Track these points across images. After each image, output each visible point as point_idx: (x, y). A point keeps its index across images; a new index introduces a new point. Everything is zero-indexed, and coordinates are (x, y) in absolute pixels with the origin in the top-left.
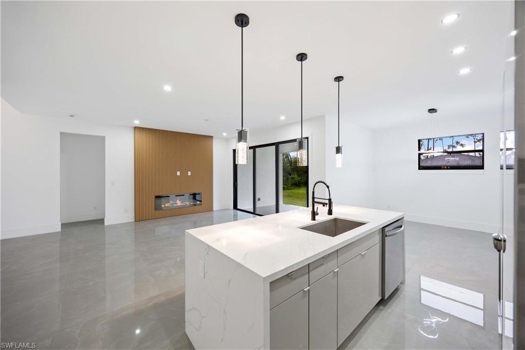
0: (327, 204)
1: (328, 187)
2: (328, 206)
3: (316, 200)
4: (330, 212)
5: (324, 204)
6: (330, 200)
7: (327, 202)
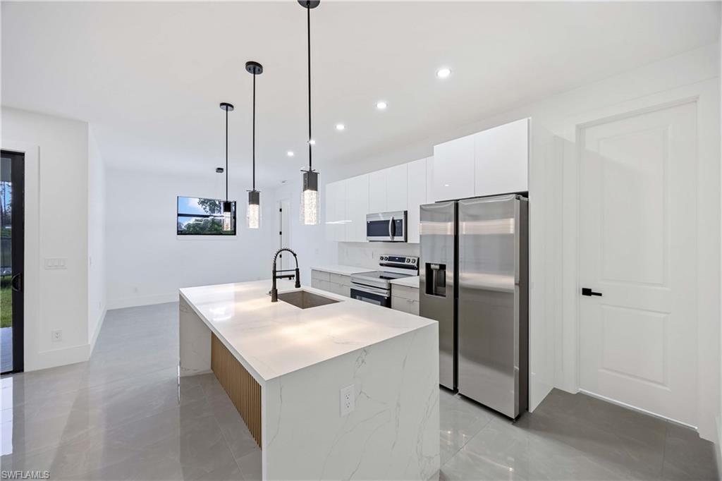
0: (293, 276)
1: (295, 255)
2: (295, 278)
3: (278, 274)
4: (298, 285)
5: (290, 277)
6: (297, 270)
7: (294, 273)
